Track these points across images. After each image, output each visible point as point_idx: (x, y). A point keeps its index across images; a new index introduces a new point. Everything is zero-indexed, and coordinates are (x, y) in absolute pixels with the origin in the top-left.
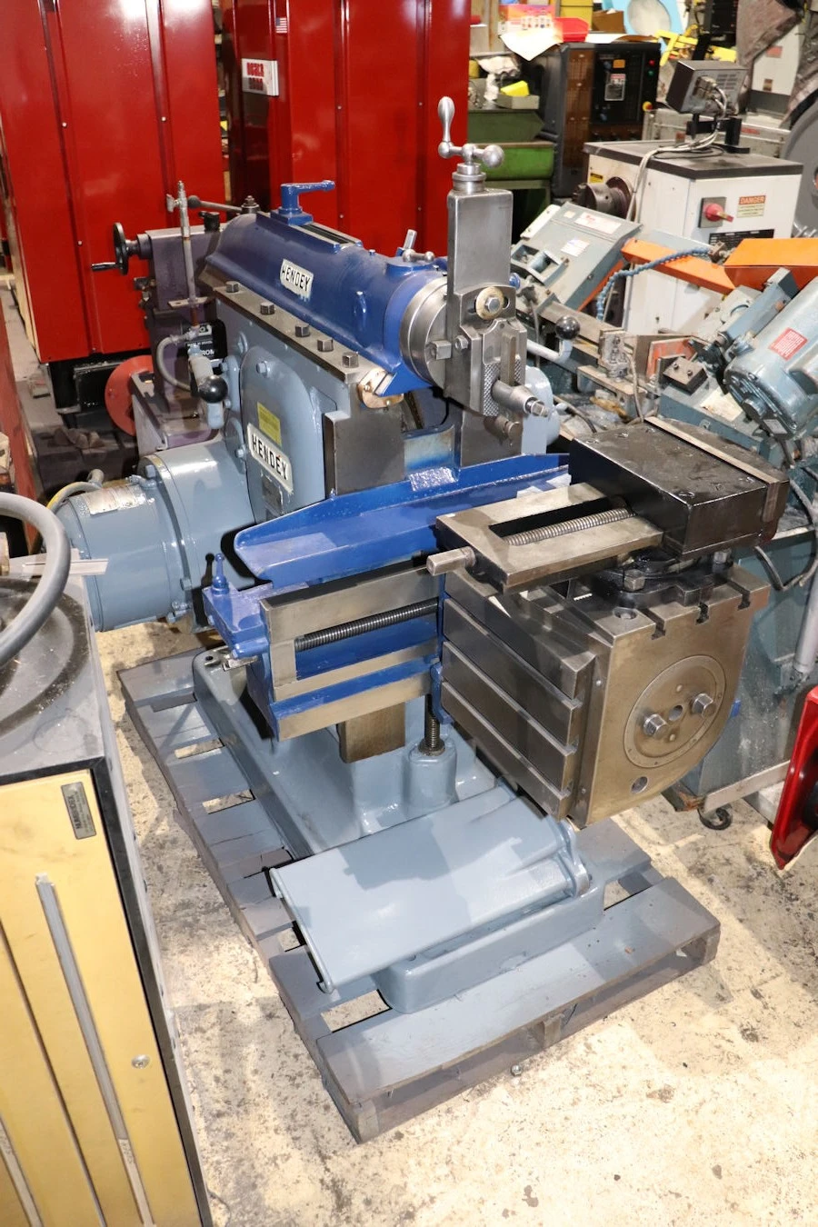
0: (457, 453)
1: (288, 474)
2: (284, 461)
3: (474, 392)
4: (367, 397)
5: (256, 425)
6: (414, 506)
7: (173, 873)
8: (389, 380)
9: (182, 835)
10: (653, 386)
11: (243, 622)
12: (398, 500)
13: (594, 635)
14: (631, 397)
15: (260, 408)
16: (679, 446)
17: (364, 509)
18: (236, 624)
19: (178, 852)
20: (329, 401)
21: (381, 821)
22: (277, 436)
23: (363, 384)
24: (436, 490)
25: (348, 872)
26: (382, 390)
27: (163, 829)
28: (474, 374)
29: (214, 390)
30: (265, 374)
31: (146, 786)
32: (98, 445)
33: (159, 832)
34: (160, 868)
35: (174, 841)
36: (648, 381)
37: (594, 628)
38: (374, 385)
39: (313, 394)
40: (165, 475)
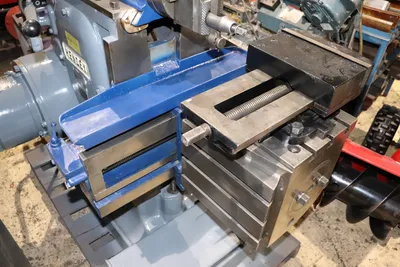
0: (178, 53)
1: (86, 69)
2: (83, 63)
3: (195, 21)
4: (127, 27)
5: (66, 43)
6: (157, 84)
7: (61, 247)
8: (139, 15)
9: (63, 228)
10: (254, 8)
11: (71, 166)
12: (149, 82)
13: (279, 165)
14: (244, 13)
15: (67, 34)
16: (308, 46)
17: (131, 90)
18: (67, 167)
19: (62, 236)
20: (105, 30)
21: (153, 223)
22: (78, 49)
23: (124, 19)
24: (168, 74)
25: (143, 256)
26: (135, 22)
27: (55, 225)
28: (195, 10)
29: (32, 28)
30: (66, 15)
31: (44, 205)
32: (6, 46)
33: (52, 227)
34: (55, 246)
35: (60, 231)
36: (250, 5)
37: (278, 160)
38: (131, 19)
39: (95, 25)
40: (24, 70)
